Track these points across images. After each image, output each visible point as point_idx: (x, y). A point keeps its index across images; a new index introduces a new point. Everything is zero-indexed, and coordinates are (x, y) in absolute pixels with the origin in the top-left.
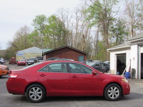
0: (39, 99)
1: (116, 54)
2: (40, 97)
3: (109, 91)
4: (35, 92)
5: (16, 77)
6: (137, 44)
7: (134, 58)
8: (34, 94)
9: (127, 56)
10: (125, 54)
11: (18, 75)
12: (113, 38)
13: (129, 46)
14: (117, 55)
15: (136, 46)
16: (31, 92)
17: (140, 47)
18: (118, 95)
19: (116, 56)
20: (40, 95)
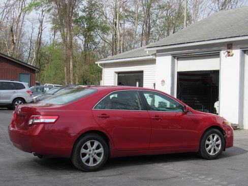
0: (98, 163)
1: (116, 72)
2: (100, 160)
3: (207, 142)
4: (90, 151)
5: (53, 120)
6: (172, 55)
7: (163, 81)
8: (89, 155)
9: (144, 77)
10: (142, 72)
11: (57, 117)
12: (77, 38)
13: (154, 57)
14: (119, 73)
15: (169, 58)
16: (83, 151)
17: (176, 60)
18: (220, 148)
19: (117, 75)
20: (99, 155)
